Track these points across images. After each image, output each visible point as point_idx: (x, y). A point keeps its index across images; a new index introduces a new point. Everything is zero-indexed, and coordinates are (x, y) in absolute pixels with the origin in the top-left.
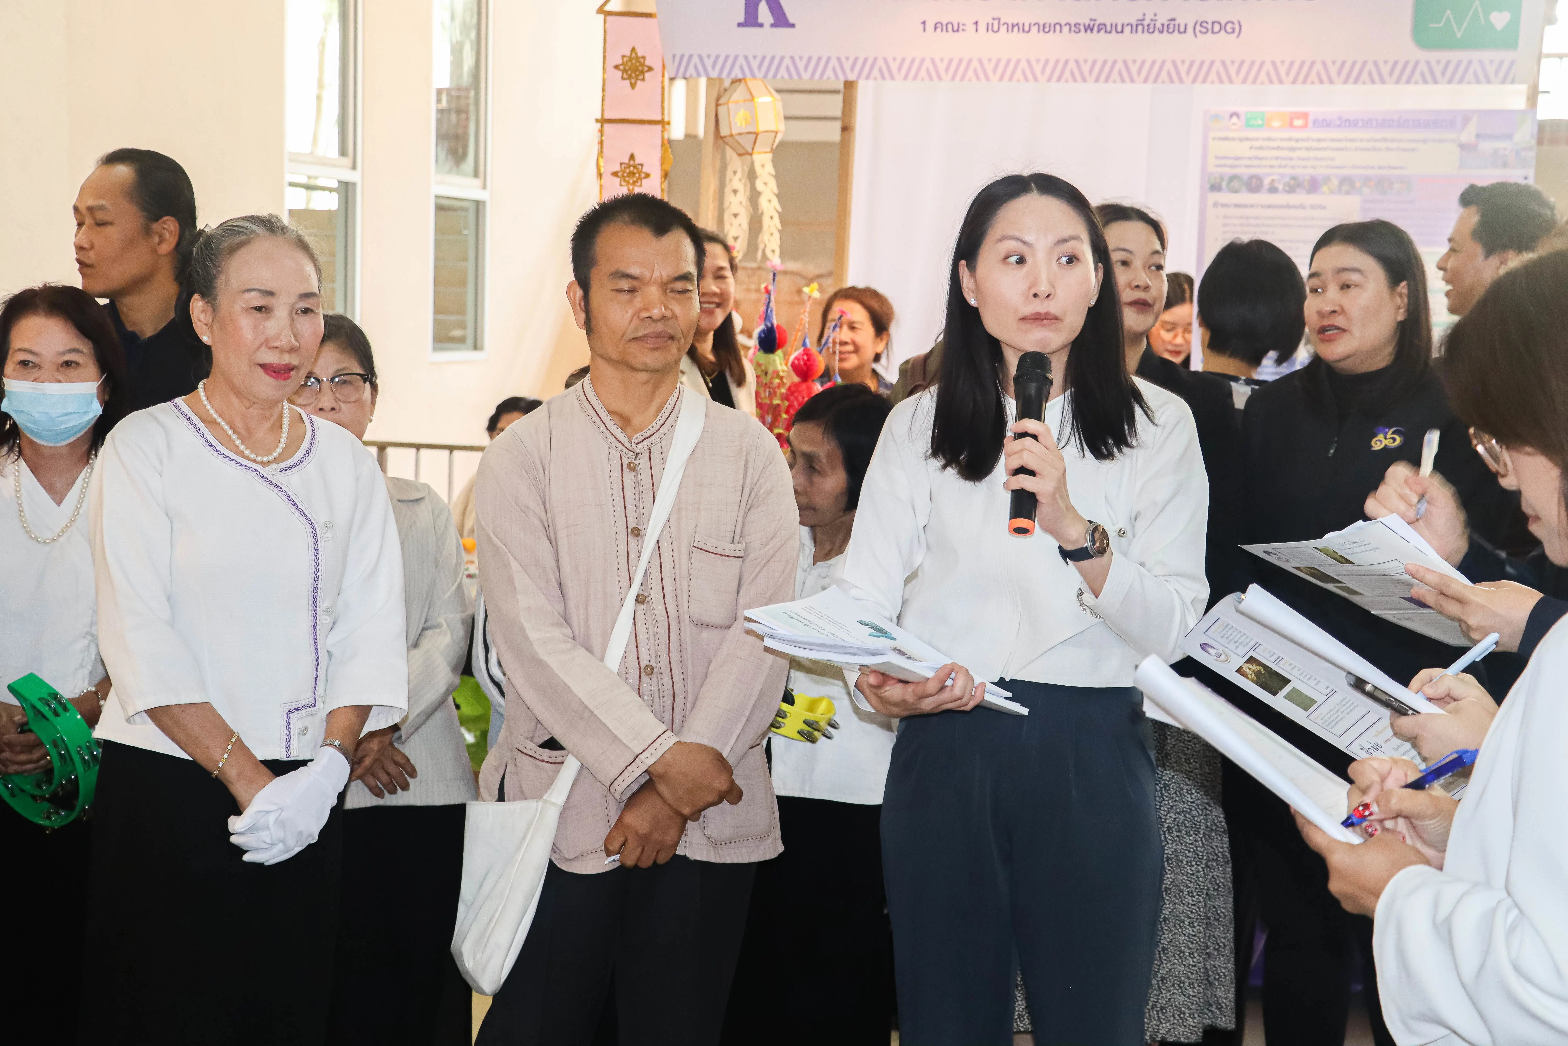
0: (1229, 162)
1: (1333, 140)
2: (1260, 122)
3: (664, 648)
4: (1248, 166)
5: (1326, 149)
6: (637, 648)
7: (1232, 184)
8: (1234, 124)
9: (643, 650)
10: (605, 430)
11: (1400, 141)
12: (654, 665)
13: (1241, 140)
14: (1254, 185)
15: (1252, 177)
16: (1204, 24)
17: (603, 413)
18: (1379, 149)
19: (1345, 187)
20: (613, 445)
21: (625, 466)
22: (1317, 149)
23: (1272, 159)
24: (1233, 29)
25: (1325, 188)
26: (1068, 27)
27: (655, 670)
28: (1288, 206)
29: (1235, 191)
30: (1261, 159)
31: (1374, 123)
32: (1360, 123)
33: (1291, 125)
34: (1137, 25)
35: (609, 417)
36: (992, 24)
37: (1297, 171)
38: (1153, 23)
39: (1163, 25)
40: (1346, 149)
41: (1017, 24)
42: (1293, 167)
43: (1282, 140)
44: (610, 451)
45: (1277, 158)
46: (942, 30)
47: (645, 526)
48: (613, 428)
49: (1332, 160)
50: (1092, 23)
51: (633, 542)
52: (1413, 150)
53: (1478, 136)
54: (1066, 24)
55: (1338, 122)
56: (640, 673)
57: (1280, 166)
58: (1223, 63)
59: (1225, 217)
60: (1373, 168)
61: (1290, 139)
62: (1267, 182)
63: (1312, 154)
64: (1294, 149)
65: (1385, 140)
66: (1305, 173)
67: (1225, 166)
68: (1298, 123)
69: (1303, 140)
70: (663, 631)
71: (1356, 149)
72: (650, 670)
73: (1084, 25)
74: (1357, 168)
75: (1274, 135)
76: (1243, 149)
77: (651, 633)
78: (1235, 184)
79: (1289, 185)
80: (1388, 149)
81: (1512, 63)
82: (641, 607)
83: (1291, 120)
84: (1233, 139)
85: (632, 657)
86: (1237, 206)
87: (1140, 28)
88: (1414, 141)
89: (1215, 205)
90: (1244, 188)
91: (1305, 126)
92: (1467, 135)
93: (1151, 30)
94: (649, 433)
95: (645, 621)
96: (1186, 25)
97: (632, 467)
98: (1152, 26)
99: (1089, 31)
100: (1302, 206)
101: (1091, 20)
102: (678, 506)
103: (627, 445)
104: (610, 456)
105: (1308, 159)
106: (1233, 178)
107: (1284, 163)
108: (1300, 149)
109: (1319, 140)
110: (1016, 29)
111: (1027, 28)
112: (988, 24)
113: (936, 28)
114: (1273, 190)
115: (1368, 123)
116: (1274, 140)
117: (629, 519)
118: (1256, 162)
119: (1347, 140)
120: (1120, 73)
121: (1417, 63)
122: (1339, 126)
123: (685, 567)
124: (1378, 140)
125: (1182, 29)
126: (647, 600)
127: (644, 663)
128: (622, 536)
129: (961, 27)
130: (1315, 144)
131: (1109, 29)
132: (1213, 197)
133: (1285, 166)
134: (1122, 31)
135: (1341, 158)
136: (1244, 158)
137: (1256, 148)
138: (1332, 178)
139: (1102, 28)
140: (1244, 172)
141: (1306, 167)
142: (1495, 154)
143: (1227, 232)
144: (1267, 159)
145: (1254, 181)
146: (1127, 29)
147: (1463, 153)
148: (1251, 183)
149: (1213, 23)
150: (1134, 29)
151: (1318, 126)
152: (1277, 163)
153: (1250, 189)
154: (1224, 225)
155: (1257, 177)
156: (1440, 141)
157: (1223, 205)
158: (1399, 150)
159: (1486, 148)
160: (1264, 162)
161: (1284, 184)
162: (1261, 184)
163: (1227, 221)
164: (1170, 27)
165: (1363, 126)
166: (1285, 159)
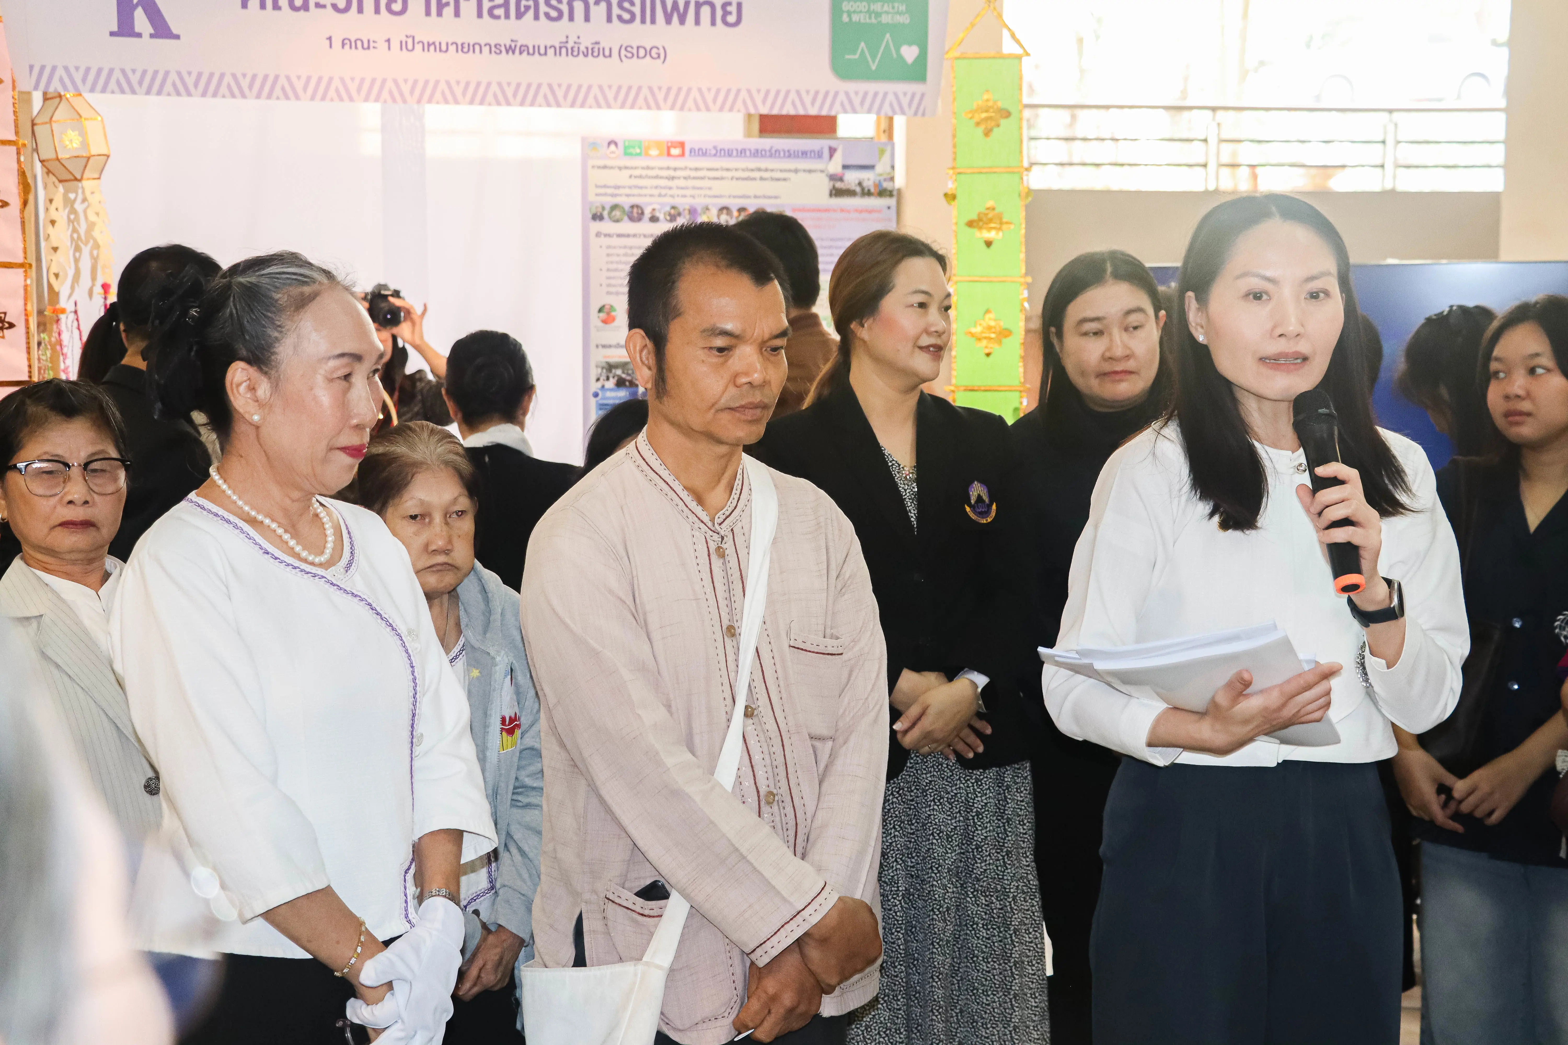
0: (609, 191)
1: (709, 169)
2: (638, 151)
4: (628, 195)
5: (702, 178)
6: (753, 771)
7: (614, 213)
8: (613, 152)
9: (760, 774)
11: (772, 170)
13: (620, 168)
14: (636, 214)
15: (632, 207)
16: (629, 49)
18: (754, 179)
22: (694, 178)
23: (651, 188)
24: (659, 55)
26: (488, 47)
29: (617, 221)
30: (641, 188)
31: (748, 153)
32: (735, 153)
33: (669, 154)
34: (561, 48)
36: (406, 42)
37: (677, 201)
38: (576, 46)
39: (587, 48)
40: (722, 178)
41: (434, 43)
42: (672, 196)
43: (661, 169)
45: (656, 187)
46: (350, 47)
49: (710, 189)
50: (513, 45)
52: (785, 180)
53: (845, 167)
54: (486, 45)
55: (714, 152)
57: (660, 195)
58: (651, 88)
60: (748, 197)
61: (668, 168)
63: (691, 183)
64: (673, 178)
65: (759, 170)
66: (684, 203)
67: (605, 194)
68: (675, 151)
69: (681, 169)
71: (732, 179)
73: (505, 46)
74: (734, 197)
75: (652, 163)
76: (622, 177)
78: (617, 213)
79: (670, 214)
80: (762, 179)
81: (923, 95)
83: (669, 148)
84: (612, 168)
85: (748, 783)
86: (619, 236)
87: (564, 51)
89: (598, 235)
90: (626, 218)
91: (683, 155)
92: (835, 166)
93: (575, 53)
96: (610, 49)
98: (576, 49)
99: (511, 52)
101: (512, 41)
105: (686, 188)
106: (615, 207)
107: (663, 192)
108: (678, 178)
109: (697, 169)
110: (432, 48)
111: (444, 48)
112: (401, 42)
113: (343, 45)
114: (654, 220)
115: (742, 153)
116: (653, 168)
118: (636, 191)
119: (723, 169)
120: (545, 98)
121: (836, 95)
122: (715, 155)
124: (752, 170)
125: (607, 53)
127: (763, 790)
129: (372, 44)
130: (693, 174)
131: (531, 51)
132: (596, 226)
133: (665, 195)
134: (546, 54)
135: (718, 187)
136: (624, 187)
137: (635, 177)
138: (710, 207)
139: (524, 49)
140: (626, 202)
141: (684, 196)
142: (860, 184)
143: (612, 262)
144: (646, 188)
145: (635, 210)
146: (551, 52)
147: (832, 183)
148: (632, 212)
149: (638, 48)
150: (557, 51)
151: (695, 155)
152: (656, 192)
153: (631, 219)
154: (608, 255)
155: (638, 206)
156: (810, 171)
157: (606, 235)
158: (772, 179)
159: (852, 178)
160: (644, 191)
161: (665, 214)
162: (643, 213)
163: (611, 251)
164: (595, 51)
165: (737, 156)
166: (664, 188)
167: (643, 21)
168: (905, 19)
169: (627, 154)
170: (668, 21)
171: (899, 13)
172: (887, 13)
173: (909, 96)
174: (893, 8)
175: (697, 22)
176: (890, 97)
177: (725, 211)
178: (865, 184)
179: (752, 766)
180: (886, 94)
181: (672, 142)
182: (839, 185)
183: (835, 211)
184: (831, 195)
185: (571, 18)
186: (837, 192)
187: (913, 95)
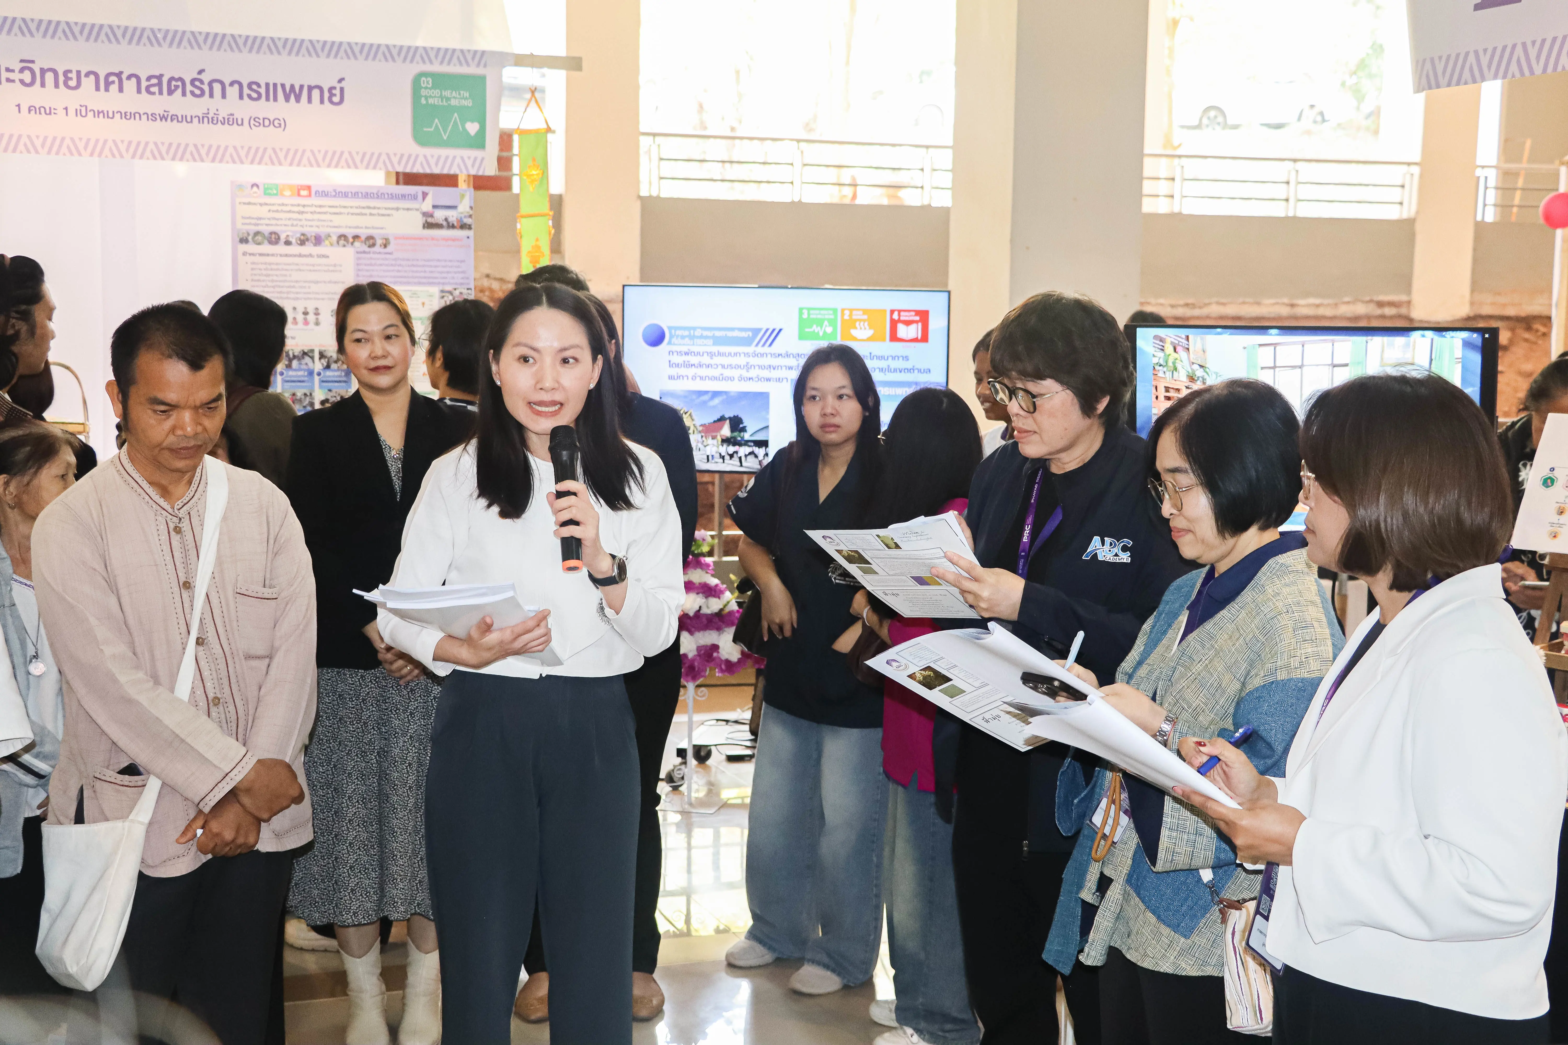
0: (253, 221)
1: (330, 207)
2: (275, 192)
3: (225, 681)
4: (267, 225)
5: (325, 213)
6: (203, 683)
7: (257, 238)
8: (255, 193)
9: (208, 685)
10: (150, 501)
11: (379, 208)
12: (219, 696)
13: (261, 205)
14: (274, 239)
15: (271, 233)
16: (257, 120)
17: (145, 485)
18: (366, 214)
19: (342, 242)
20: (158, 513)
21: (171, 530)
22: (319, 213)
23: (286, 219)
24: (280, 124)
25: (327, 242)
26: (146, 115)
27: (221, 701)
28: (300, 256)
29: (259, 244)
30: (277, 219)
31: (360, 195)
32: (350, 195)
33: (299, 195)
34: (203, 117)
35: (151, 489)
36: (80, 110)
37: (306, 230)
38: (216, 116)
39: (224, 118)
40: (341, 213)
41: (103, 112)
42: (302, 226)
43: (293, 205)
44: (157, 517)
45: (289, 219)
46: (36, 113)
47: (193, 579)
48: (157, 498)
49: (331, 221)
50: (166, 114)
51: (185, 594)
52: (389, 215)
53: (434, 207)
54: (144, 114)
55: (334, 194)
56: (208, 704)
57: (292, 225)
58: (274, 150)
59: (253, 263)
60: (362, 228)
61: (299, 205)
62: (283, 237)
63: (316, 216)
64: (303, 212)
65: (369, 208)
66: (311, 231)
67: (250, 224)
68: (304, 193)
69: (309, 206)
70: (223, 666)
71: (348, 214)
72: (217, 701)
73: (159, 115)
74: (350, 227)
75: (286, 201)
76: (263, 212)
77: (213, 669)
78: (259, 238)
79: (300, 240)
80: (371, 214)
81: (483, 159)
82: (201, 648)
84: (255, 204)
85: (200, 692)
86: (261, 255)
87: (206, 120)
88: (389, 209)
89: (244, 254)
90: (266, 242)
91: (310, 195)
92: (427, 206)
93: (215, 122)
94: (188, 499)
95: (207, 660)
96: (242, 119)
97: (178, 530)
98: (215, 119)
99: (164, 120)
100: (311, 255)
101: (165, 111)
102: (219, 561)
103: (170, 510)
104: (158, 523)
105: (313, 220)
106: (257, 233)
107: (295, 223)
108: (307, 213)
109: (320, 206)
110: (101, 115)
111: (111, 115)
112: (76, 110)
113: (30, 111)
114: (288, 243)
115: (355, 195)
116: (286, 205)
117: (180, 575)
118: (273, 222)
119: (341, 207)
120: (192, 154)
121: (417, 156)
122: (335, 196)
123: (233, 611)
124: (364, 208)
125: (240, 122)
126: (206, 641)
127: (211, 696)
128: (176, 589)
129: (53, 111)
130: (318, 210)
131: (180, 119)
132: (243, 247)
133: (297, 225)
134: (191, 122)
135: (337, 220)
136: (264, 219)
137: (273, 211)
138: (331, 235)
139: (174, 117)
140: (266, 230)
141: (312, 226)
142: (446, 220)
143: (255, 275)
144: (282, 219)
145: (273, 236)
146: (196, 120)
147: (424, 218)
148: (271, 238)
149: (264, 119)
150: (201, 120)
151: (319, 196)
152: (289, 223)
153: (270, 242)
154: (252, 269)
155: (275, 233)
156: (408, 209)
157: (250, 254)
158: (379, 215)
159: (440, 215)
160: (279, 222)
161: (296, 239)
162: (279, 238)
163: (254, 266)
164: (230, 120)
165: (352, 197)
166: (296, 220)
167: (268, 99)
168: (468, 103)
169: (266, 193)
170: (287, 99)
171: (466, 99)
173: (472, 159)
174: (460, 94)
175: (310, 100)
176: (458, 160)
177: (343, 238)
178: (450, 220)
179: (202, 680)
180: (455, 157)
181: (301, 186)
182: (430, 220)
183: (427, 239)
184: (424, 227)
185: (211, 95)
186: (429, 225)
187: (475, 159)
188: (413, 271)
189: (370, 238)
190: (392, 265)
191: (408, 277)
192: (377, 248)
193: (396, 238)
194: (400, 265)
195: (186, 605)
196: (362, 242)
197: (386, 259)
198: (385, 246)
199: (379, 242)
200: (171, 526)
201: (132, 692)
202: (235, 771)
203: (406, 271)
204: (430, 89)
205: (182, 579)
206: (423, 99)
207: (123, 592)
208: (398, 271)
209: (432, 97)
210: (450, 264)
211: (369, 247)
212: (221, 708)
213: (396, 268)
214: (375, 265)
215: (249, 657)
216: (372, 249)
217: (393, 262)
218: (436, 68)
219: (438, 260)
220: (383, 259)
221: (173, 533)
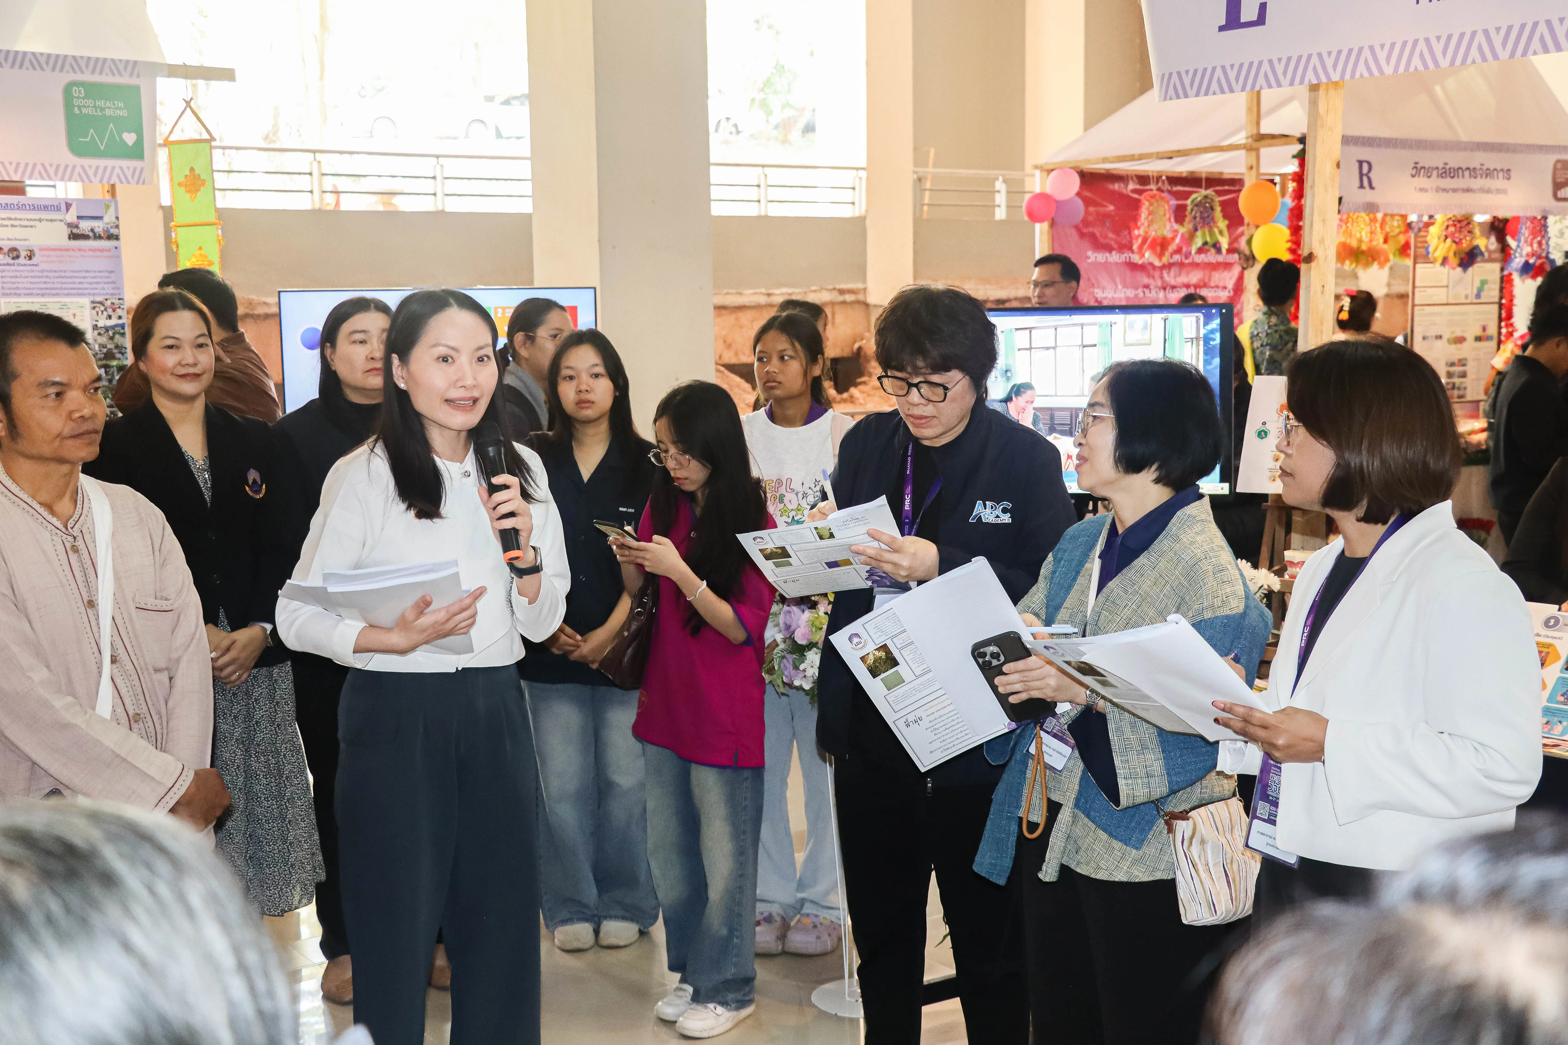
9: (127, 702)
11: (20, 220)
12: (139, 712)
18: (7, 226)
52: (31, 227)
53: (79, 217)
65: (10, 219)
72: (137, 718)
77: (129, 686)
80: (13, 226)
81: (142, 169)
82: (115, 666)
88: (31, 220)
92: (71, 217)
95: (122, 678)
121: (74, 167)
124: (4, 219)
126: (118, 659)
127: (131, 713)
142: (92, 230)
147: (69, 229)
156: (51, 220)
158: (21, 226)
159: (85, 226)
168: (124, 113)
171: (120, 109)
172: (108, 107)
173: (131, 170)
174: (114, 104)
176: (117, 170)
178: (96, 230)
179: (121, 698)
180: (113, 168)
182: (75, 231)
183: (73, 250)
184: (70, 238)
186: (74, 236)
187: (135, 169)
188: (62, 283)
189: (14, 249)
190: (39, 277)
191: (56, 289)
192: (22, 260)
193: (41, 250)
194: (47, 277)
195: (93, 623)
196: (5, 254)
197: (32, 271)
198: (30, 258)
199: (23, 254)
200: (68, 545)
201: (67, 716)
202: (177, 785)
203: (53, 283)
204: (83, 98)
205: (86, 599)
206: (76, 109)
207: (34, 617)
208: (45, 283)
209: (86, 107)
210: (100, 274)
211: (13, 259)
212: (141, 724)
213: (44, 280)
214: (21, 277)
215: (157, 670)
216: (16, 261)
217: (40, 274)
218: (87, 77)
219: (87, 271)
220: (29, 271)
221: (70, 553)
